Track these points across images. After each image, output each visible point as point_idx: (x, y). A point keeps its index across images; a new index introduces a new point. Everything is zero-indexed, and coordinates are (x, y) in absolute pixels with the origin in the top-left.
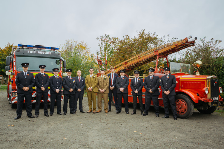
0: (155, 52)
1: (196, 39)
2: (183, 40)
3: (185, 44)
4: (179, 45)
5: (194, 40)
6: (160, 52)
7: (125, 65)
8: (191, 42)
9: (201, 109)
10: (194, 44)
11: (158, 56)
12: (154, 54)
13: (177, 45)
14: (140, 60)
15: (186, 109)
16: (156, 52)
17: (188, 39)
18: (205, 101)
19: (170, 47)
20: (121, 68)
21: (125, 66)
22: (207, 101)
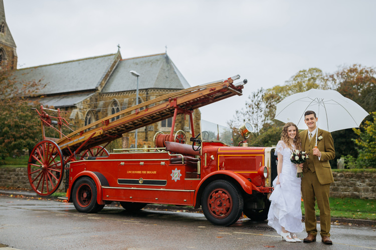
0: (171, 100)
1: (245, 82)
2: (225, 81)
3: (229, 89)
4: (217, 89)
5: (243, 84)
6: (180, 101)
7: (107, 125)
8: (238, 87)
9: (253, 208)
10: (241, 92)
11: (176, 110)
12: (167, 105)
13: (212, 90)
14: (138, 115)
15: (229, 208)
16: (173, 101)
17: (233, 80)
18: (263, 192)
19: (200, 92)
20: (97, 132)
21: (105, 127)
22: (266, 191)
